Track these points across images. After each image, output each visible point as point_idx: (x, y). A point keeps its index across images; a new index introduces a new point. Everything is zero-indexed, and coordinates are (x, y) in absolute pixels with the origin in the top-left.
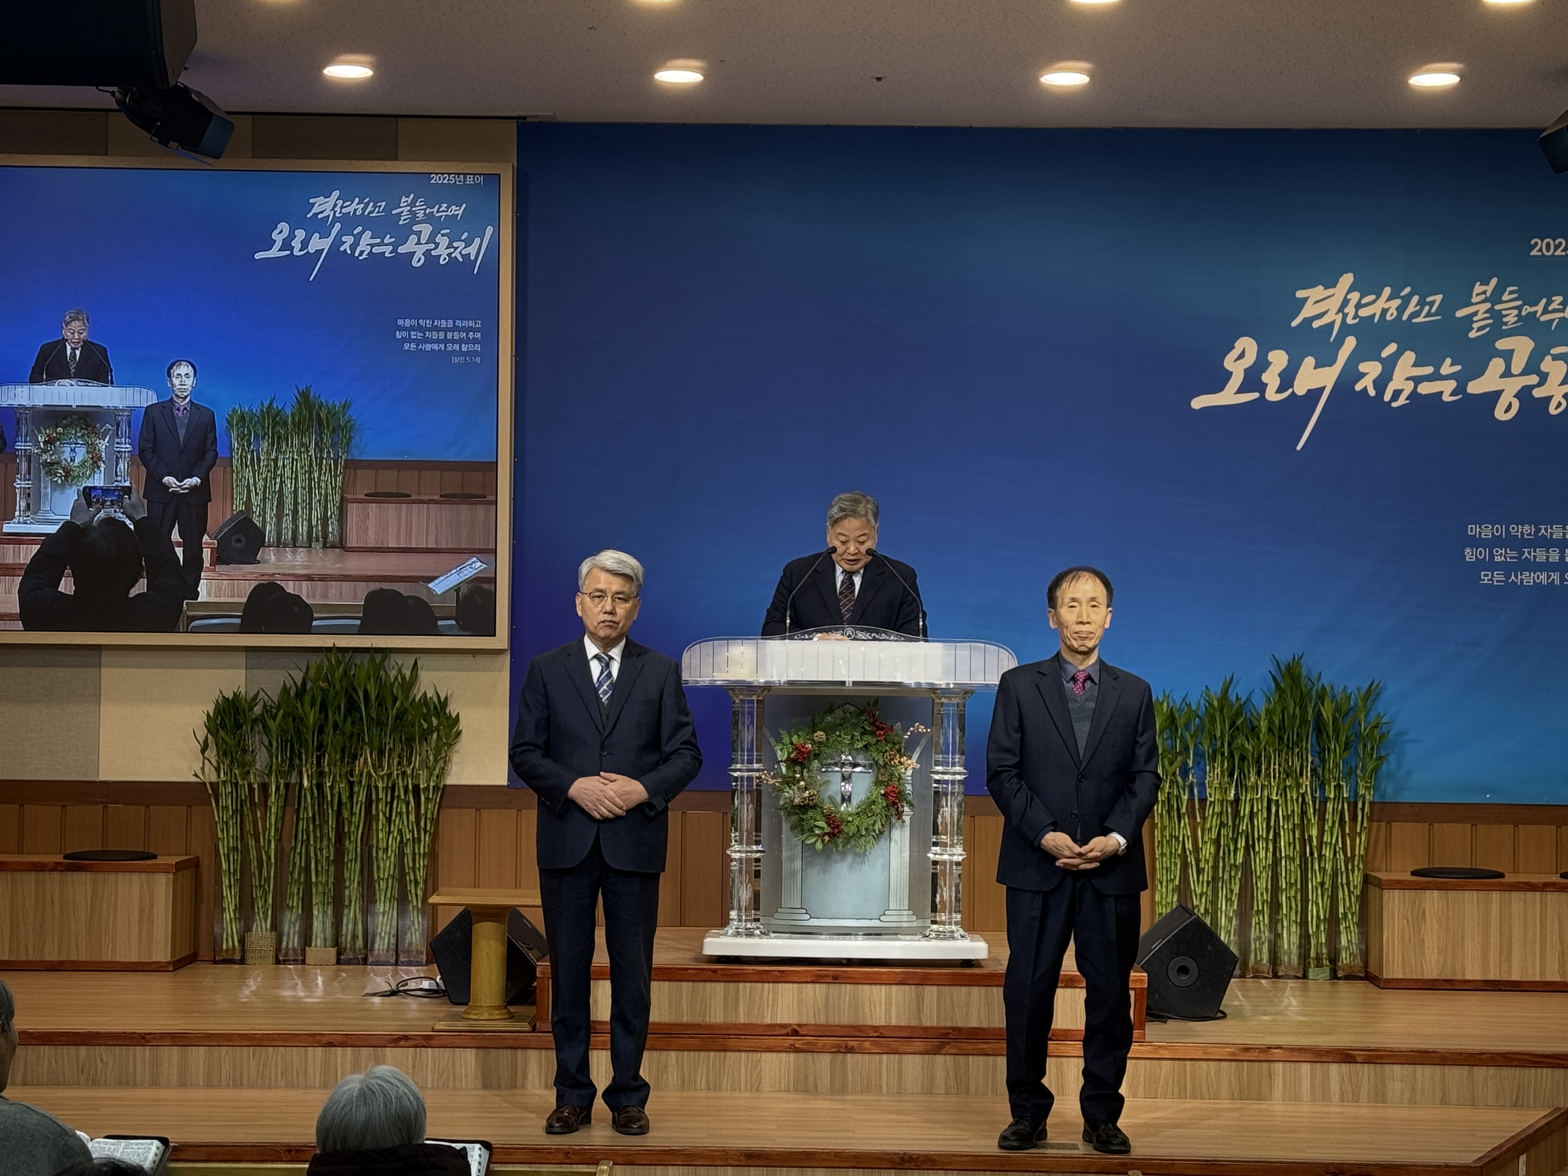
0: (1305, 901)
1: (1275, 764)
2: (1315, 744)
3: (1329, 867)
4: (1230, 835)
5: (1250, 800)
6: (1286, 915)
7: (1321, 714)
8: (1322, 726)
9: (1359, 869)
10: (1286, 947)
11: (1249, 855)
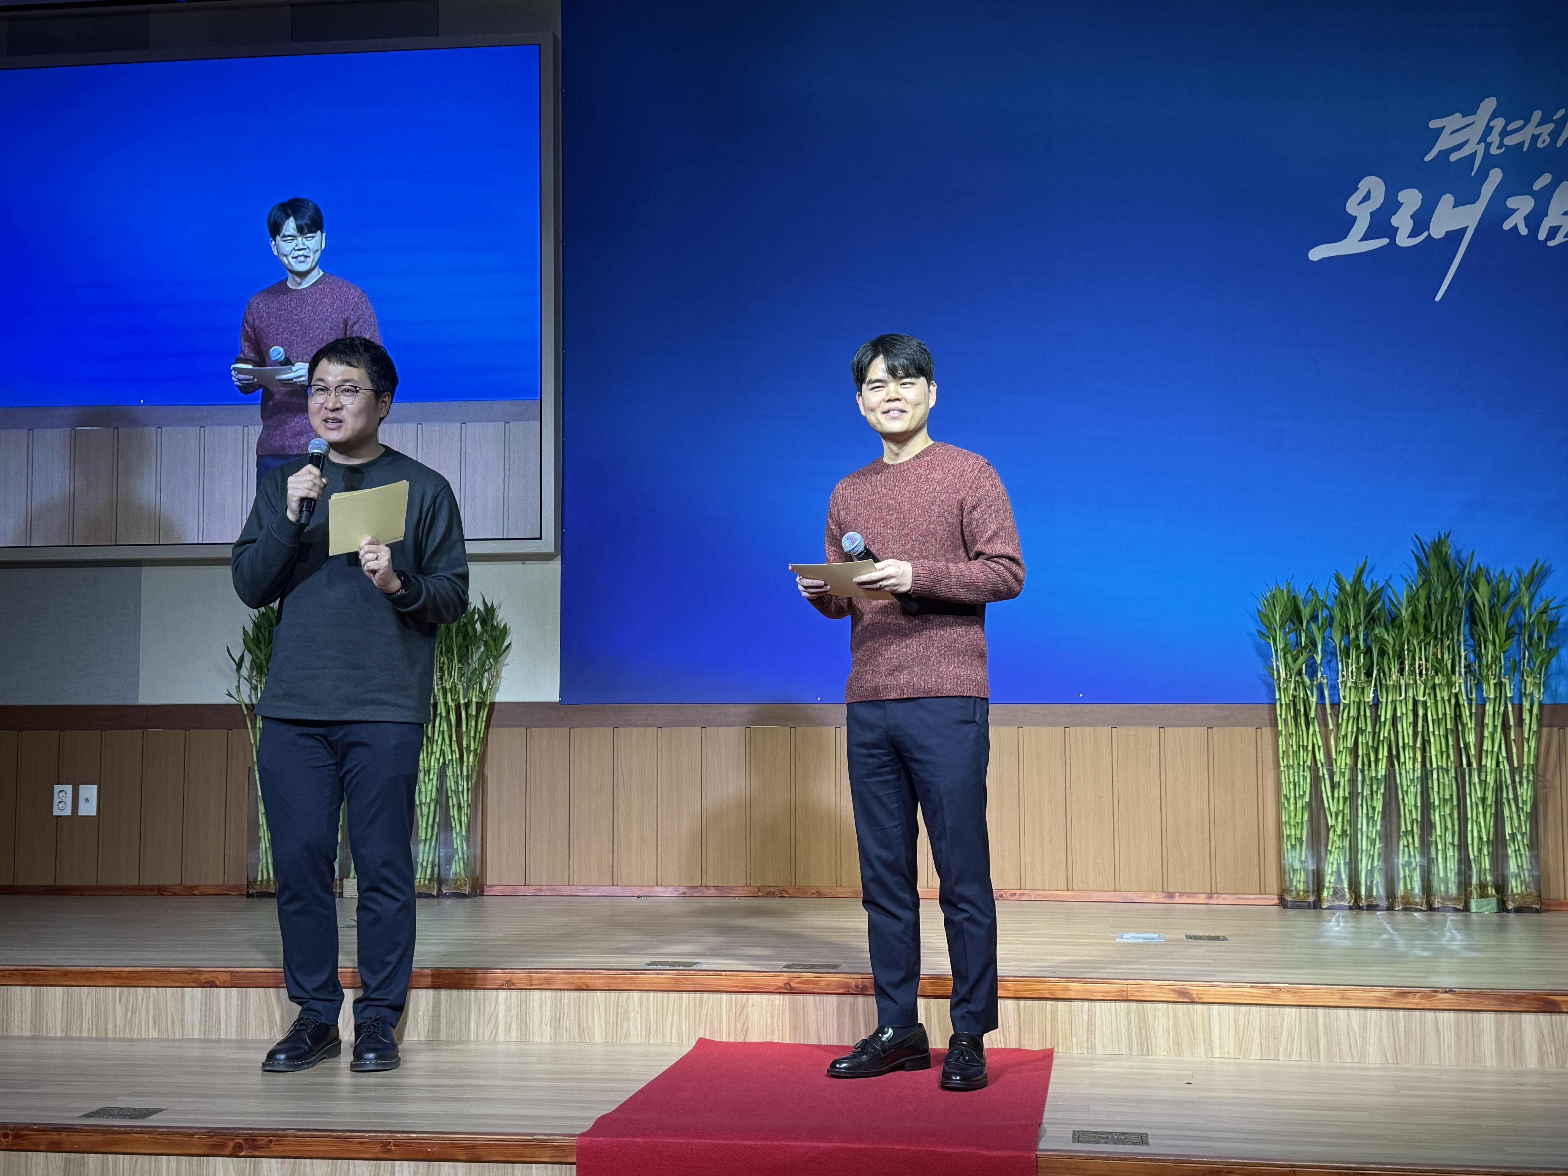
0: (1463, 820)
1: (1421, 659)
2: (1468, 637)
3: (1491, 779)
4: (1370, 743)
5: (1392, 702)
6: (1440, 836)
7: (1475, 600)
8: (1476, 614)
9: (1528, 781)
10: (1442, 874)
11: (1393, 766)
